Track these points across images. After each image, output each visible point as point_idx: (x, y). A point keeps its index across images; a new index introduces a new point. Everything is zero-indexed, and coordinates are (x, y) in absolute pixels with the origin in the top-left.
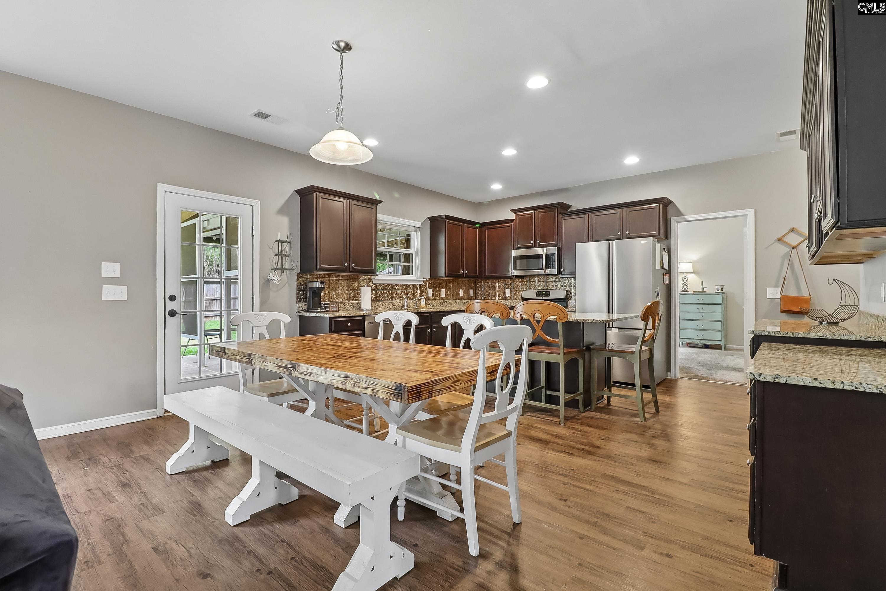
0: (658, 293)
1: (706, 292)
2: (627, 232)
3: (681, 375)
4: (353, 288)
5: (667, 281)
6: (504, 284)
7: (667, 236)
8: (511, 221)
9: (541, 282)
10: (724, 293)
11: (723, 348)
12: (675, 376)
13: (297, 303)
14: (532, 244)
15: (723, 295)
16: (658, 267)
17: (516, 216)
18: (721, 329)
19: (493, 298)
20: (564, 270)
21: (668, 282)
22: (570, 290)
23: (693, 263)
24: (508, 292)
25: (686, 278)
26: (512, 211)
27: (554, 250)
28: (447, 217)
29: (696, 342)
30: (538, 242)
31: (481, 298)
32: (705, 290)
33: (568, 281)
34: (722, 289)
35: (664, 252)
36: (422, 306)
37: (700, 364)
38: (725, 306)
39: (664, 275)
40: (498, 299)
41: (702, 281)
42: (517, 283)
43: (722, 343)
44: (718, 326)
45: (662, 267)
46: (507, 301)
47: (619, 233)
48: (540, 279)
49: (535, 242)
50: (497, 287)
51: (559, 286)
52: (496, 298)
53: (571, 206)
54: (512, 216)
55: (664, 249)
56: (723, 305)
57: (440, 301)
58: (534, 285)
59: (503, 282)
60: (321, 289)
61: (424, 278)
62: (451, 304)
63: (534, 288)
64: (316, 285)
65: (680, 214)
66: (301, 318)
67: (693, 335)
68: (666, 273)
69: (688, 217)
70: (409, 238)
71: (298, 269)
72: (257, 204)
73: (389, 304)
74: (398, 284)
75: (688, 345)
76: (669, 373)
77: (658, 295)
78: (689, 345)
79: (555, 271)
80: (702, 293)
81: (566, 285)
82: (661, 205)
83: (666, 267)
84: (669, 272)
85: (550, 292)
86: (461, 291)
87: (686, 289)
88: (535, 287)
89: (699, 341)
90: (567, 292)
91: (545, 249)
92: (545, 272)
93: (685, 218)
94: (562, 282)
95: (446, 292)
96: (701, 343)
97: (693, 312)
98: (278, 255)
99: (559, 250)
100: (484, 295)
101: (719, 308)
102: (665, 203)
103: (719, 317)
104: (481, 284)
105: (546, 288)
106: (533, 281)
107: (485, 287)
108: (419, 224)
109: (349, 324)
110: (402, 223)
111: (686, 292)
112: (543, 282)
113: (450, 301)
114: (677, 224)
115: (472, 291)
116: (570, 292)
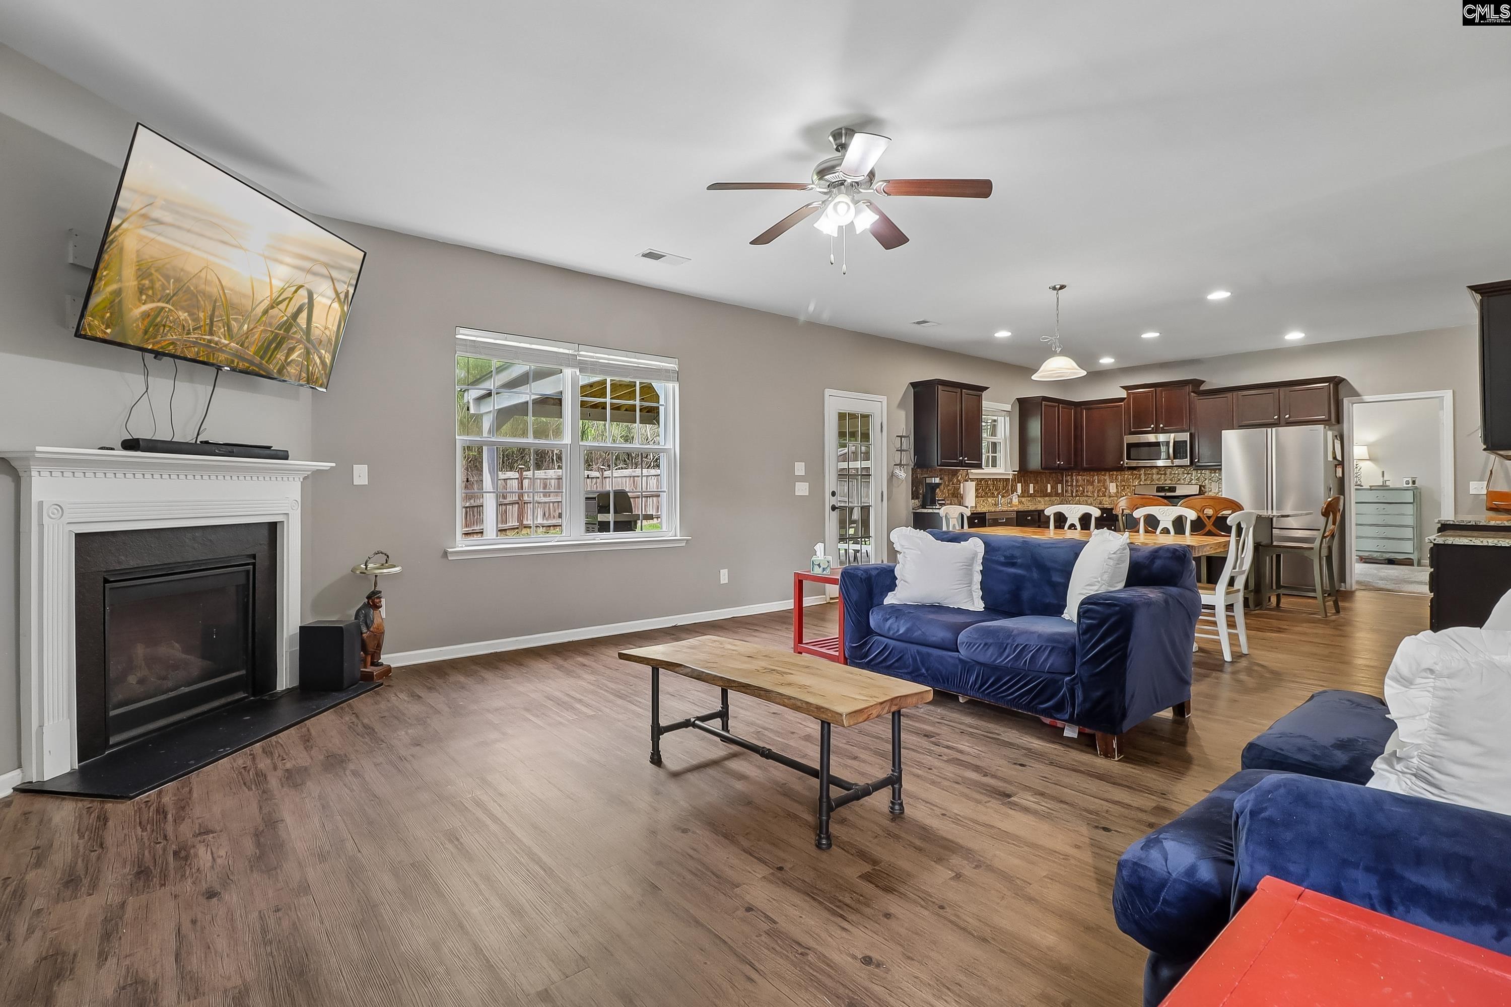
0: (1330, 488)
1: (1389, 486)
2: (1287, 416)
3: (1358, 587)
4: (953, 484)
5: (1339, 474)
6: (1107, 477)
7: (1339, 420)
8: (1122, 400)
9: (1161, 474)
10: (1416, 488)
11: (1415, 563)
12: (1351, 587)
13: (912, 499)
14: (1153, 428)
15: (1415, 491)
16: (1330, 458)
17: (1128, 394)
18: (1412, 537)
19: (1089, 494)
20: (1198, 461)
21: (1341, 475)
22: (1203, 484)
23: (1369, 446)
24: (1112, 488)
25: (1359, 468)
26: (1123, 387)
27: (1185, 436)
28: (1045, 399)
29: (1375, 556)
30: (1161, 426)
31: (1072, 494)
32: (1388, 483)
33: (1201, 473)
34: (1414, 482)
35: (1336, 441)
36: (1013, 503)
37: (1382, 579)
38: (1419, 506)
39: (1336, 467)
40: (1098, 496)
41: (1383, 472)
42: (1126, 476)
43: (1414, 557)
44: (1409, 533)
45: (1335, 458)
46: (1112, 498)
47: (1276, 417)
48: (1160, 470)
49: (1157, 426)
50: (1096, 481)
51: (1188, 480)
52: (1094, 495)
53: (1204, 382)
54: (1123, 394)
55: (1336, 436)
56: (1415, 504)
57: (1029, 499)
58: (1152, 478)
59: (1105, 475)
60: (938, 485)
61: (1014, 471)
62: (1040, 502)
63: (1151, 482)
64: (935, 481)
65: (1354, 393)
66: (915, 514)
67: (1370, 546)
68: (1338, 465)
69: (1367, 398)
70: (995, 423)
71: (912, 465)
72: (884, 399)
73: (983, 501)
74: (990, 479)
75: (1361, 560)
76: (1342, 584)
77: (1330, 490)
78: (1363, 560)
79: (1187, 461)
80: (1384, 488)
81: (1199, 478)
82: (1331, 385)
83: (1339, 458)
84: (1341, 463)
85: (1175, 487)
86: (1049, 486)
87: (1359, 483)
88: (1152, 480)
89: (1379, 553)
90: (1200, 486)
91: (1172, 435)
92: (1172, 463)
93: (1362, 399)
94: (1192, 476)
95: (1034, 487)
96: (1382, 557)
97: (1371, 513)
98: (901, 451)
99: (1192, 436)
100: (1077, 491)
101: (1409, 509)
102: (1337, 382)
103: (1410, 521)
104: (1072, 477)
105: (1168, 482)
106: (1149, 474)
107: (1077, 481)
108: (1008, 407)
109: (976, 521)
110: (993, 407)
111: (1359, 487)
112: (1165, 474)
113: (1039, 498)
114: (1352, 406)
115: (1060, 486)
116: (1204, 487)
